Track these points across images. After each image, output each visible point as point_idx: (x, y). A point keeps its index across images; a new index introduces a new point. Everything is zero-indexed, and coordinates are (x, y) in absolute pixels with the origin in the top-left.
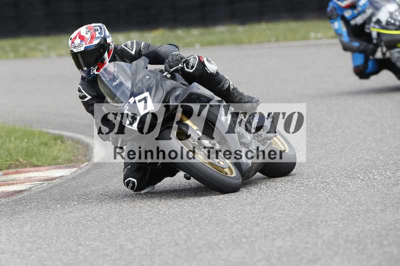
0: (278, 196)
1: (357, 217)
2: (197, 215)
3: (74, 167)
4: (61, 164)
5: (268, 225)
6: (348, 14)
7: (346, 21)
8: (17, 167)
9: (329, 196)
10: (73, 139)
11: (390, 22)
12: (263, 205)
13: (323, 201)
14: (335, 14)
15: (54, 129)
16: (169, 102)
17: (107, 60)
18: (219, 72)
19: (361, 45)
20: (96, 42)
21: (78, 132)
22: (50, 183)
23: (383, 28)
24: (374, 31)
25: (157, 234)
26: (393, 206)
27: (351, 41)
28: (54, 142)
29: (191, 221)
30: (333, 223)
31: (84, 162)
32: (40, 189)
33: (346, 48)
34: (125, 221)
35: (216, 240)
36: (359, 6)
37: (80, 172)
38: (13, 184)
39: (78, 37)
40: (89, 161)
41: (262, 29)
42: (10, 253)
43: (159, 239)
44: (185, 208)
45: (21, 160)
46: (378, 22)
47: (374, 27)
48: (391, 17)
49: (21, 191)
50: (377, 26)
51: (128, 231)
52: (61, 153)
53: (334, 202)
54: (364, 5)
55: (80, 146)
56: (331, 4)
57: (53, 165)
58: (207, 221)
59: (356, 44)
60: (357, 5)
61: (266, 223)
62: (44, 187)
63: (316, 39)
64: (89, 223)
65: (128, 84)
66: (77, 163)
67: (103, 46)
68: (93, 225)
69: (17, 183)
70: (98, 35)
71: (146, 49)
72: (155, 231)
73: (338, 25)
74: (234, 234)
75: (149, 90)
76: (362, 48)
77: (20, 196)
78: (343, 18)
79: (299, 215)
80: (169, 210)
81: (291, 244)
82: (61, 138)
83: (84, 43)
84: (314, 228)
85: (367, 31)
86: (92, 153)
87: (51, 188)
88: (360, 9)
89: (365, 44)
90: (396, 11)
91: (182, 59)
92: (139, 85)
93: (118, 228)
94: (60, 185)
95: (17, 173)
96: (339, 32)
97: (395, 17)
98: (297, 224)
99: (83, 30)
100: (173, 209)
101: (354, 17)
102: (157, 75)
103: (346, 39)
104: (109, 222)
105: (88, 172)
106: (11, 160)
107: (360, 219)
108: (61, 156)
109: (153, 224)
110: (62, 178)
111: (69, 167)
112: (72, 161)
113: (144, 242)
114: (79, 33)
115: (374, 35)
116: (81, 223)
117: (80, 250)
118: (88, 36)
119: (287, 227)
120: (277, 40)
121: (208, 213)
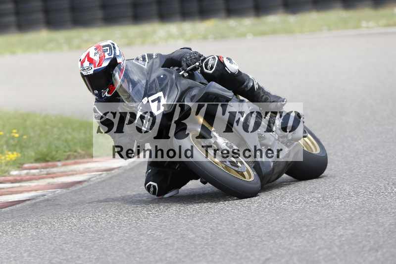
8: (75, 157)
16: (184, 101)
20: (105, 65)
22: (108, 174)
32: (99, 180)
38: (73, 175)
39: (86, 61)
41: (312, 18)
42: (72, 243)
45: (79, 150)
49: (80, 182)
62: (102, 177)
63: (367, 27)
69: (76, 174)
74: (294, 223)
75: (163, 90)
77: (80, 186)
81: (352, 232)
83: (93, 66)
87: (111, 178)
94: (119, 175)
95: (75, 163)
102: (173, 74)
106: (70, 151)
110: (121, 169)
117: (141, 240)
119: (347, 215)
120: (329, 29)
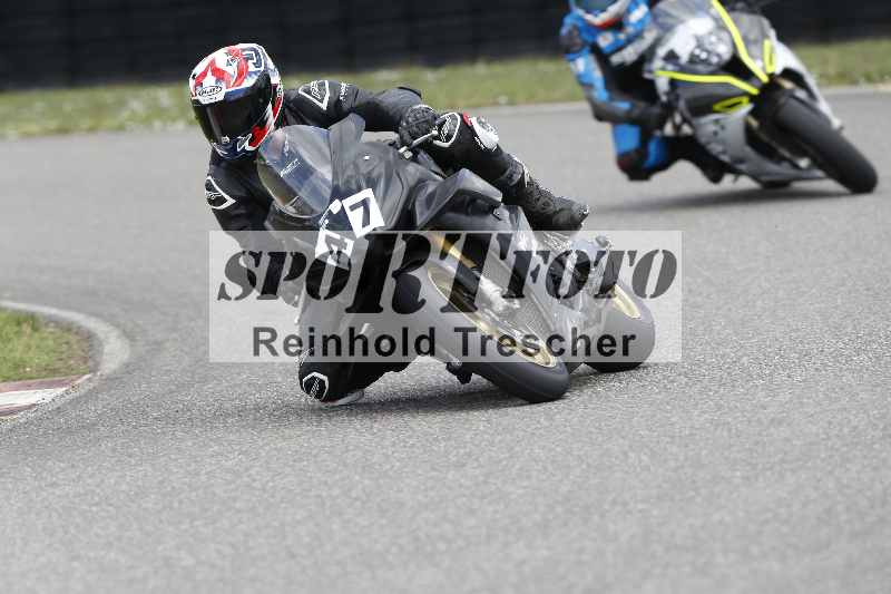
0: (517, 449)
1: (692, 493)
2: (336, 492)
3: (60, 384)
4: (31, 378)
5: (496, 512)
6: (605, 41)
7: (602, 57)
9: (630, 447)
10: (57, 323)
11: (698, 56)
12: (482, 467)
13: (616, 458)
14: (578, 41)
15: (14, 299)
17: (271, 121)
18: (502, 148)
19: (633, 106)
20: (249, 82)
21: (68, 308)
23: (683, 70)
24: (662, 77)
25: (246, 535)
26: (771, 468)
27: (611, 99)
28: (16, 329)
29: (323, 504)
30: (640, 506)
31: (84, 374)
33: (600, 115)
34: (176, 505)
35: (379, 547)
36: (629, 24)
37: (74, 394)
39: (209, 73)
40: (93, 371)
43: (251, 544)
44: (309, 474)
46: (672, 57)
47: (663, 69)
48: (700, 46)
50: (670, 67)
51: (183, 527)
52: (31, 354)
53: (640, 461)
54: (641, 21)
55: (73, 338)
56: (569, 21)
57: (15, 380)
58: (358, 504)
59: (623, 106)
60: (625, 22)
61: (491, 509)
64: (94, 509)
65: (326, 172)
66: (66, 375)
67: (264, 91)
68: (103, 514)
70: (252, 68)
71: (352, 98)
72: (242, 527)
73: (584, 64)
74: (418, 533)
75: (372, 184)
76: (636, 112)
78: (596, 50)
79: (564, 489)
80: (273, 481)
81: (547, 553)
82: (32, 320)
83: (223, 85)
84: (596, 518)
85: (647, 76)
86: (101, 353)
88: (630, 30)
89: (642, 105)
90: (711, 33)
91: (435, 119)
92: (350, 172)
93: (161, 521)
96: (585, 81)
97: (709, 48)
98: (559, 509)
99: (220, 57)
100: (281, 479)
101: (619, 48)
102: (388, 152)
103: (601, 93)
104: (140, 506)
105: (92, 395)
107: (699, 500)
108: (31, 359)
109: (239, 511)
111: (50, 385)
112: (55, 371)
113: (219, 552)
114: (212, 63)
115: (662, 84)
116: (75, 509)
117: (75, 570)
118: (232, 70)
119: (538, 517)
121: (360, 486)
